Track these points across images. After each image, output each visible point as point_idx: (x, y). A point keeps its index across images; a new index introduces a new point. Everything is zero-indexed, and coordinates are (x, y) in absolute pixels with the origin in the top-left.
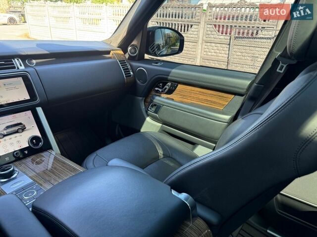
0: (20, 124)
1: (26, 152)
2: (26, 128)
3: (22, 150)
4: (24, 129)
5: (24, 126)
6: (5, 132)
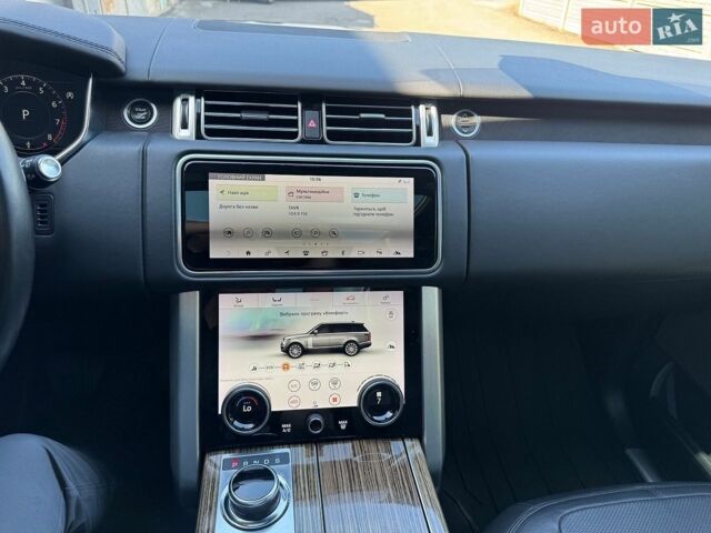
0: (359, 327)
1: (343, 424)
2: (369, 345)
6: (310, 342)
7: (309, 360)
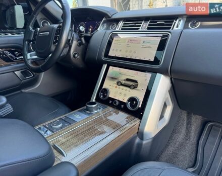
1: (122, 106)
2: (137, 87)
3: (121, 103)
4: (135, 87)
5: (137, 85)
6: (123, 82)
7: (121, 87)
